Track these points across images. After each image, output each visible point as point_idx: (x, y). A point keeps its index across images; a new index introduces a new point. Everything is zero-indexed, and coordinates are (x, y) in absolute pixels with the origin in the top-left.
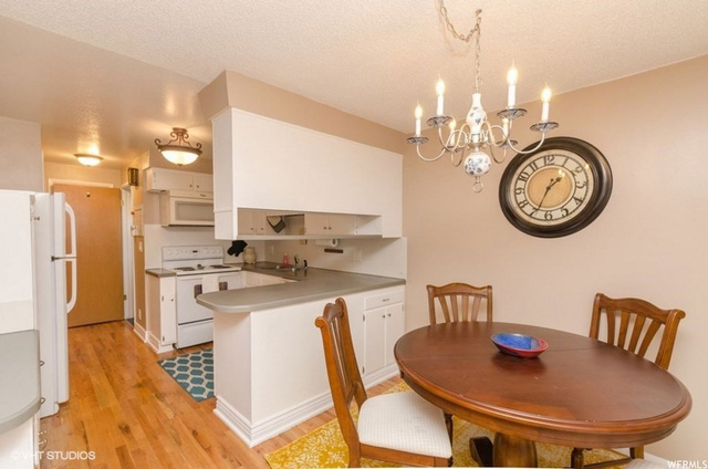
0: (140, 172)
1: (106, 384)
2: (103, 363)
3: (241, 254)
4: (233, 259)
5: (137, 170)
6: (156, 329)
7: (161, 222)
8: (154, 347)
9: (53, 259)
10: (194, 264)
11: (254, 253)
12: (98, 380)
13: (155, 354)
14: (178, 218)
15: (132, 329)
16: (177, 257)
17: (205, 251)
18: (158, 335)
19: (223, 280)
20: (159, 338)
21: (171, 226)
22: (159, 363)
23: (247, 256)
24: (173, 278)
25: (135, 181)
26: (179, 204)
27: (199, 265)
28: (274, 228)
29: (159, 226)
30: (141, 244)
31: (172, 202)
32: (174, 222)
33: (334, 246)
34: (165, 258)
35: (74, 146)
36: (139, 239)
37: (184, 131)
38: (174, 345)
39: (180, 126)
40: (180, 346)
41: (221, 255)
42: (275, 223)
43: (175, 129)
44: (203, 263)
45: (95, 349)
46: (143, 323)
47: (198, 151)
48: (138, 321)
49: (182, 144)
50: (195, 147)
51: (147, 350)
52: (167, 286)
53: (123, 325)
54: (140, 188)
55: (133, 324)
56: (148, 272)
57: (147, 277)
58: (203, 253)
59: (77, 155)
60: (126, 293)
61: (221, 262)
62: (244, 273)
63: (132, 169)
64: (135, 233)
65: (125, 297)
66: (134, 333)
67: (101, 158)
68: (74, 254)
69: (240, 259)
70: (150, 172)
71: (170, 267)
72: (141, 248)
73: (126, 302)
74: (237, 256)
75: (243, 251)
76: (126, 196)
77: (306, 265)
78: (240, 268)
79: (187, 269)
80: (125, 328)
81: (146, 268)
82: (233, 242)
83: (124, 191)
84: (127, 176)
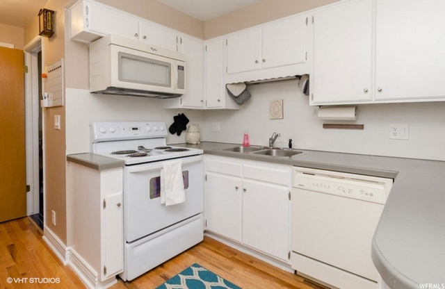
3: (183, 134)
4: (174, 139)
5: (53, 13)
10: (133, 146)
11: (199, 132)
14: (121, 79)
15: (39, 235)
17: (148, 128)
21: (111, 88)
24: (121, 169)
25: (50, 29)
26: (123, 57)
27: (141, 148)
28: (235, 98)
29: (87, 92)
30: (58, 117)
31: (115, 52)
32: (115, 84)
34: (97, 137)
36: (55, 110)
38: (118, 277)
40: (128, 277)
41: (164, 134)
42: (237, 91)
44: (148, 145)
46: (61, 230)
48: (51, 226)
53: (24, 228)
55: (41, 226)
56: (70, 159)
57: (70, 169)
58: (145, 131)
60: (29, 182)
61: (164, 143)
63: (47, 11)
64: (47, 103)
65: (28, 188)
66: (43, 242)
69: (182, 138)
71: (105, 151)
72: (58, 124)
73: (29, 194)
74: (179, 134)
75: (185, 129)
76: (31, 61)
77: (290, 146)
78: (201, 151)
79: (132, 153)
80: (29, 231)
81: (68, 153)
82: (175, 117)
83: (28, 55)
84: (37, 24)
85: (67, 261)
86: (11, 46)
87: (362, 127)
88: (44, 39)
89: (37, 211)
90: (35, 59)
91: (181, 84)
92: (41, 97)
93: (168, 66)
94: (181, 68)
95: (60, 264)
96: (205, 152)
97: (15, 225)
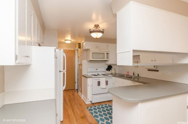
0: (81, 44)
1: (73, 114)
2: (71, 105)
3: (110, 70)
4: (108, 72)
5: (80, 43)
6: (86, 95)
7: (87, 59)
8: (85, 101)
9: (60, 71)
11: (115, 70)
12: (70, 112)
13: (85, 104)
14: (92, 58)
15: (78, 93)
16: (92, 71)
17: (100, 69)
18: (87, 97)
19: (107, 80)
20: (87, 99)
21: (90, 61)
22: (88, 108)
23: (113, 71)
24: (91, 79)
25: (80, 47)
26: (93, 53)
27: (98, 74)
29: (86, 61)
30: (81, 66)
31: (91, 52)
32: (91, 59)
33: (154, 69)
34: (88, 71)
35: (64, 37)
36: (81, 65)
37: (98, 26)
38: (91, 102)
39: (97, 24)
40: (93, 102)
41: (105, 71)
43: (95, 25)
45: (69, 99)
46: (81, 92)
47: (102, 32)
48: (80, 91)
49: (97, 30)
50: (102, 31)
51: (82, 101)
52: (90, 81)
53: (75, 91)
54: (81, 49)
55: (78, 91)
56: (83, 76)
57: (83, 77)
58: (99, 70)
59: (65, 40)
60: (76, 81)
61: (104, 73)
62: (113, 77)
63: (79, 43)
64: (79, 63)
65: (76, 82)
66: (78, 94)
67: (71, 41)
68: (65, 70)
69: (110, 72)
70: (84, 44)
71: (90, 74)
72: (81, 68)
73: (76, 84)
74: (109, 71)
75: (111, 69)
76: (76, 52)
77: (138, 76)
78: (112, 76)
79: (95, 75)
80: (76, 92)
81: (83, 74)
82: (108, 66)
83: (76, 51)
84: (77, 46)
85: (82, 98)
86: (73, 49)
87: (158, 71)
88: (79, 49)
89: (77, 89)
90: (77, 51)
91: (108, 58)
92: (78, 62)
93: (104, 53)
94: (107, 54)
95: (81, 98)
96: (113, 76)
97: (73, 90)
